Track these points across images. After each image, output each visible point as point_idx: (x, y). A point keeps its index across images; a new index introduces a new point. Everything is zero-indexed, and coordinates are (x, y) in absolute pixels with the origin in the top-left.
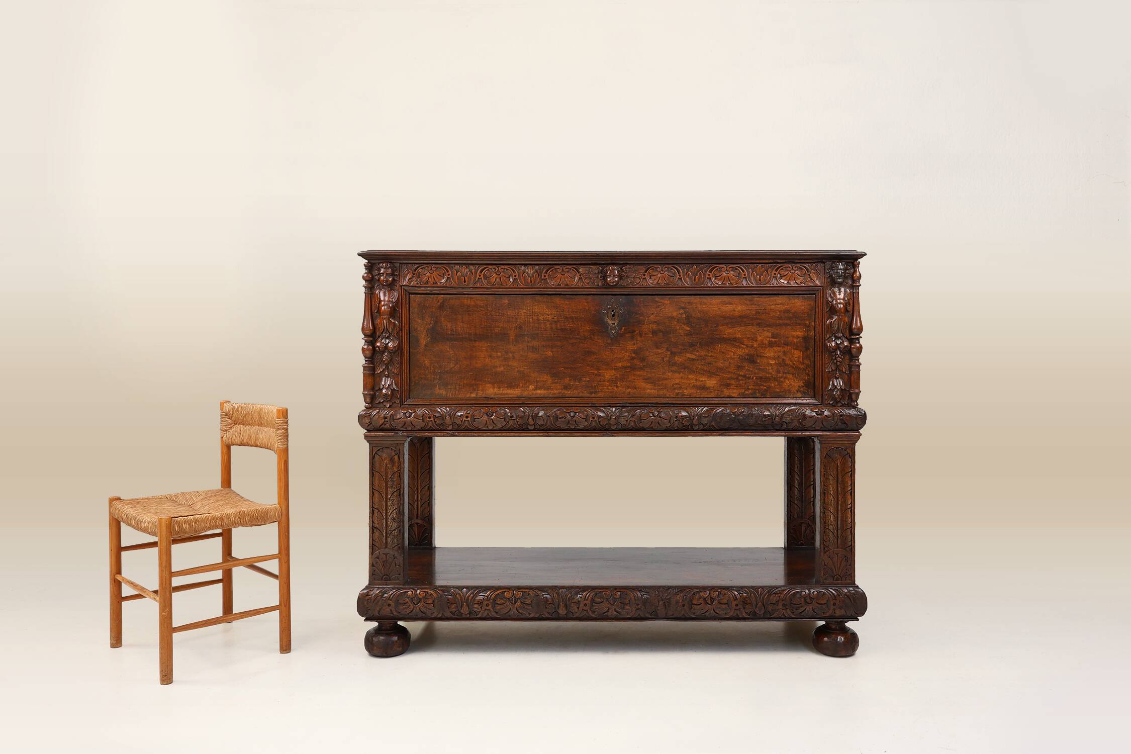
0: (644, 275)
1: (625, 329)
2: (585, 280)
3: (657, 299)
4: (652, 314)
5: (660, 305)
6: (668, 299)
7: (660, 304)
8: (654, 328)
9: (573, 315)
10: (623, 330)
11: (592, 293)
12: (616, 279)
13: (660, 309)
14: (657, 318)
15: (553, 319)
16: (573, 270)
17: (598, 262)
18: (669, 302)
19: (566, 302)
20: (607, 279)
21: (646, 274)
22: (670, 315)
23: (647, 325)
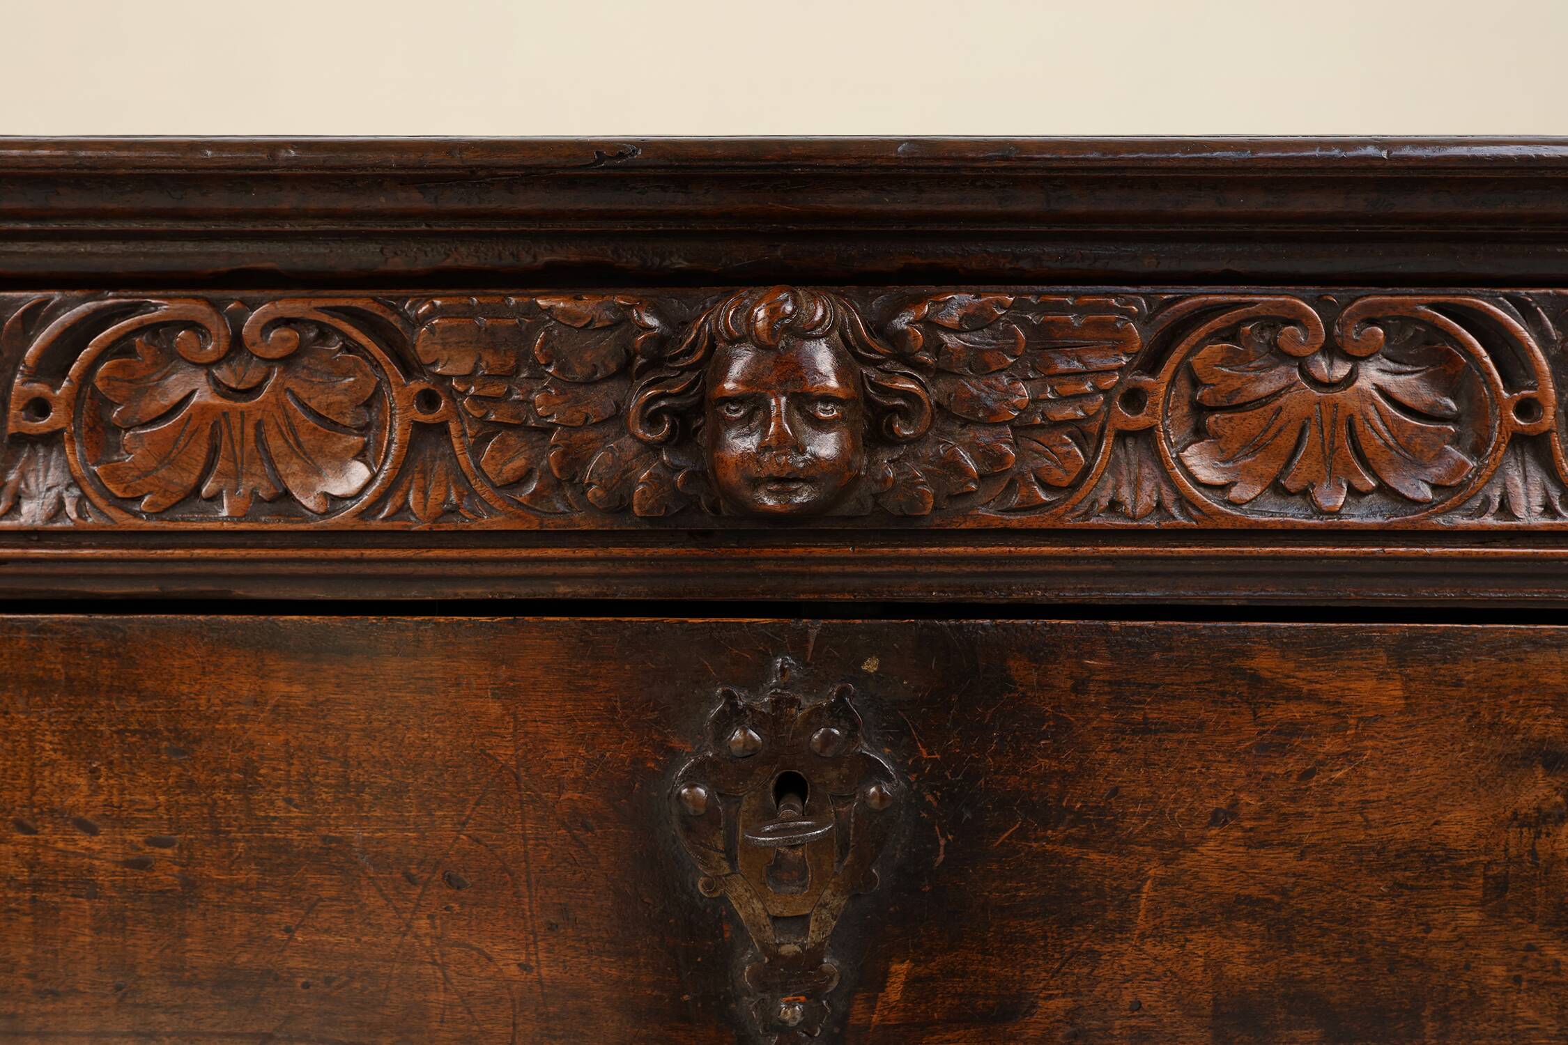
0: (1134, 399)
1: (911, 982)
2: (476, 450)
3: (1265, 663)
4: (1217, 818)
5: (1293, 729)
6: (1382, 658)
7: (1296, 711)
8: (1239, 969)
9: (358, 834)
10: (894, 991)
11: (563, 590)
12: (826, 446)
13: (1293, 764)
14: (1267, 859)
15: (142, 864)
16: (350, 347)
17: (630, 258)
18: (1395, 689)
19: (279, 688)
20: (717, 442)
21: (1157, 384)
22: (1405, 833)
23: (1158, 935)
